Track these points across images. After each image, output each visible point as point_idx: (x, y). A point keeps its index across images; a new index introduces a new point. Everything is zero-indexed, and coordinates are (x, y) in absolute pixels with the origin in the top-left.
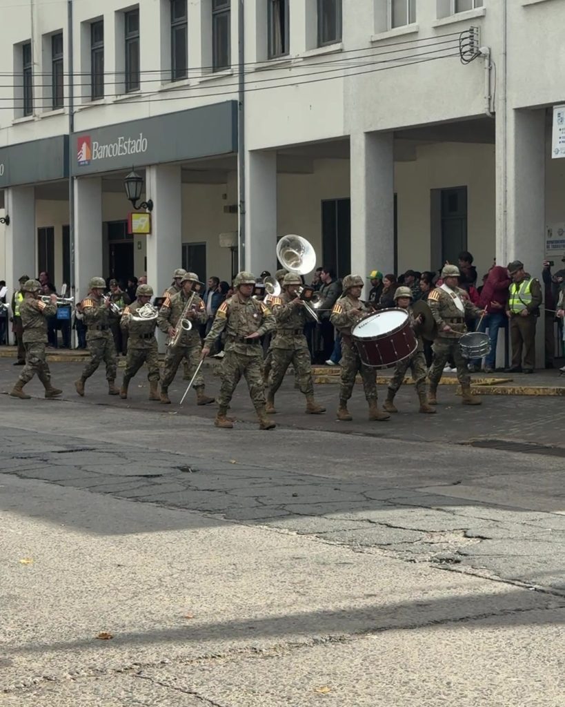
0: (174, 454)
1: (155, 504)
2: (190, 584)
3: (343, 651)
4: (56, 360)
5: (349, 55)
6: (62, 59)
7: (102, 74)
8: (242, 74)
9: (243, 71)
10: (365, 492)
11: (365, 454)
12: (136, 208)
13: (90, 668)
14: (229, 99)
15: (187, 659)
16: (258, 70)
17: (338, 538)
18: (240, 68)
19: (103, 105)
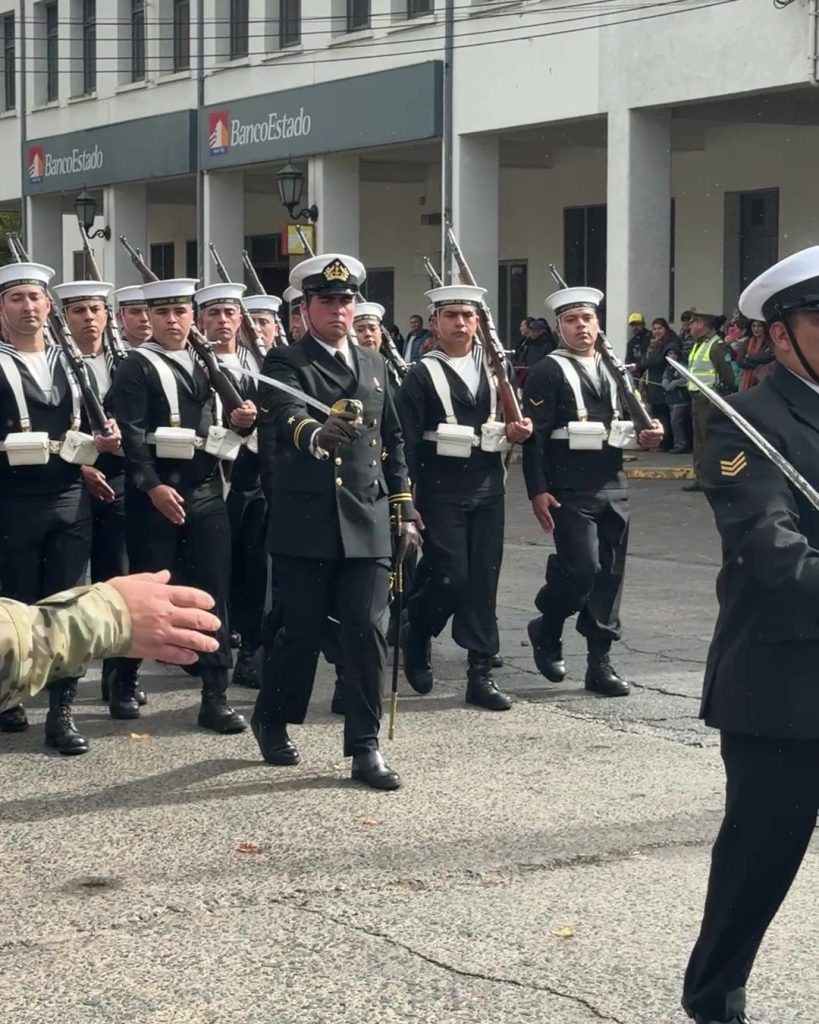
3: (598, 878)
7: (246, 22)
8: (450, 22)
9: (452, 17)
10: (628, 642)
12: (294, 218)
13: (233, 895)
14: (431, 59)
15: (373, 885)
16: (473, 16)
17: (588, 709)
18: (446, 14)
19: (247, 66)
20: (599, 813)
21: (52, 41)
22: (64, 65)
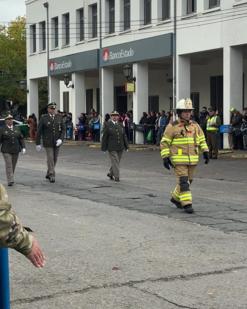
0: (146, 189)
1: (137, 211)
2: (154, 246)
3: (222, 278)
4: (94, 147)
5: (223, 12)
6: (97, 16)
7: (114, 22)
8: (175, 21)
9: (176, 20)
10: (230, 206)
11: (230, 189)
12: (128, 81)
13: (111, 282)
14: (170, 32)
15: (153, 279)
16: (183, 19)
17: (218, 227)
18: (174, 19)
19: (115, 36)
20: (222, 258)
21: (57, 29)
22: (60, 36)
